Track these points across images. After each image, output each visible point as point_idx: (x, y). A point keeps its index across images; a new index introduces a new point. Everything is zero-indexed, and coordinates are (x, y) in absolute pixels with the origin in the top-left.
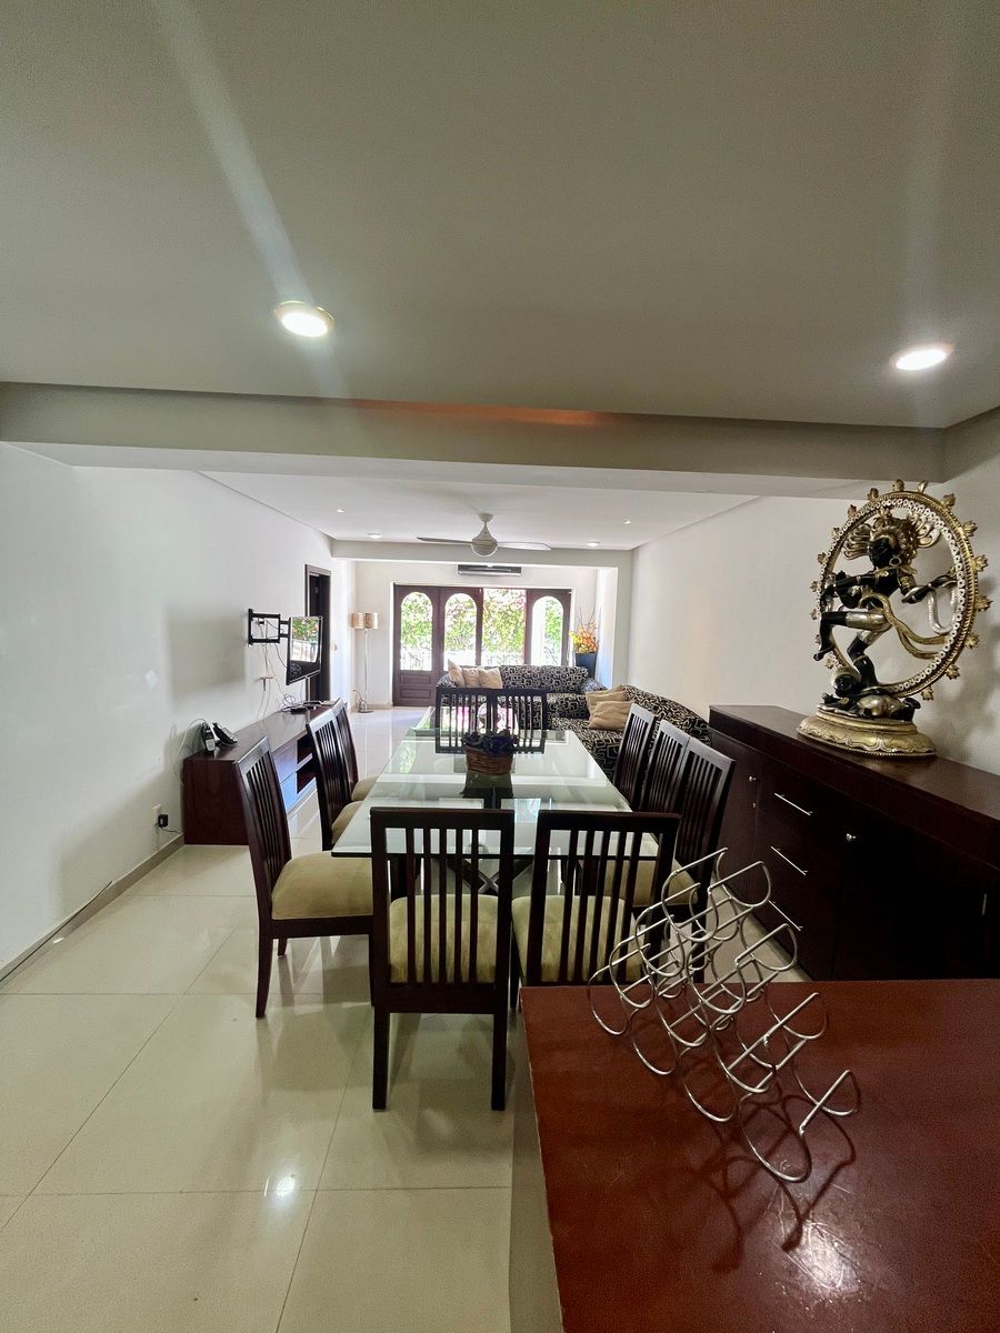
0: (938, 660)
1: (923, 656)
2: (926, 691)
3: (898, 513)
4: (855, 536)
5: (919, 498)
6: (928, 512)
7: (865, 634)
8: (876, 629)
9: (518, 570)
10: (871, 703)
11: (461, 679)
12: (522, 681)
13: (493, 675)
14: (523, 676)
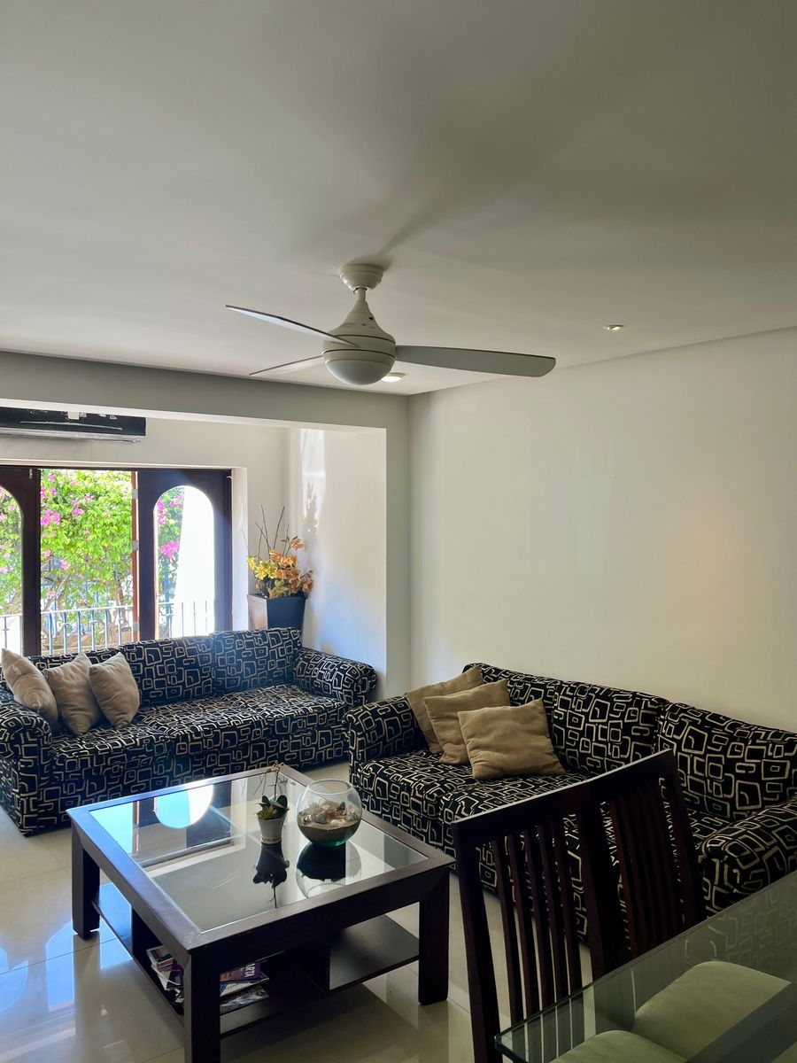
11: (47, 698)
12: (180, 676)
13: (120, 671)
14: (179, 662)
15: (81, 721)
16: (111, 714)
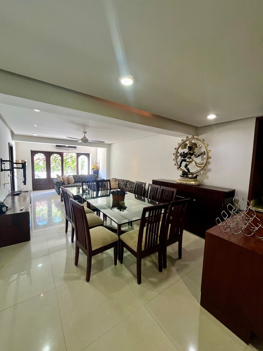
0: (202, 167)
1: (199, 167)
2: (200, 173)
3: (193, 141)
4: (184, 145)
5: (197, 139)
6: (200, 142)
7: (188, 163)
8: (190, 162)
9: (75, 147)
10: (190, 176)
11: (62, 180)
12: (80, 179)
13: (71, 178)
14: (80, 178)
15: (66, 183)
16: (70, 183)
